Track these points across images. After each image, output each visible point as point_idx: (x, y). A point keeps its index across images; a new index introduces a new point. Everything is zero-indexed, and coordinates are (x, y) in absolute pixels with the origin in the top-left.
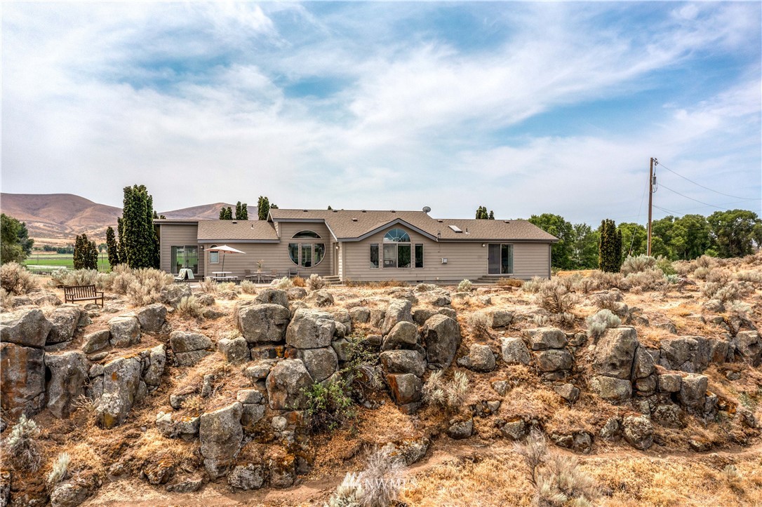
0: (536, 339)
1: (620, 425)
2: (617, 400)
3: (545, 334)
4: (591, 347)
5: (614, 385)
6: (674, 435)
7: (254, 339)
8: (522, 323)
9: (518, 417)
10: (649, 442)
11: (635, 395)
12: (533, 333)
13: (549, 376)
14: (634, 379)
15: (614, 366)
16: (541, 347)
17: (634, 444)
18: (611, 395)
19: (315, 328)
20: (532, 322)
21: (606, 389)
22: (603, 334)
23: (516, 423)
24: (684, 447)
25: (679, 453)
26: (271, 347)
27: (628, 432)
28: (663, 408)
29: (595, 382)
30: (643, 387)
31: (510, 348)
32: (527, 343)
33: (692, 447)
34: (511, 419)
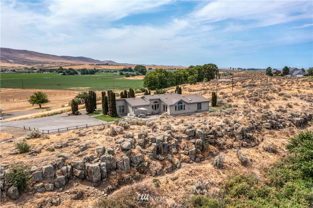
0: (228, 130)
1: (242, 144)
2: (241, 140)
3: (230, 129)
4: (235, 130)
5: (240, 137)
6: (249, 145)
7: (190, 136)
8: (224, 127)
9: (230, 145)
10: (247, 147)
11: (243, 138)
12: (227, 129)
13: (231, 136)
14: (243, 136)
15: (240, 134)
16: (229, 131)
17: (244, 147)
18: (240, 139)
19: (202, 133)
20: (226, 126)
21: (239, 138)
22: (238, 128)
23: (230, 146)
24: (251, 147)
25: (251, 148)
26: (192, 137)
27: (244, 145)
28: (247, 140)
29: (237, 137)
30: (245, 137)
31: (224, 132)
32: (226, 131)
33: (252, 146)
34: (229, 145)
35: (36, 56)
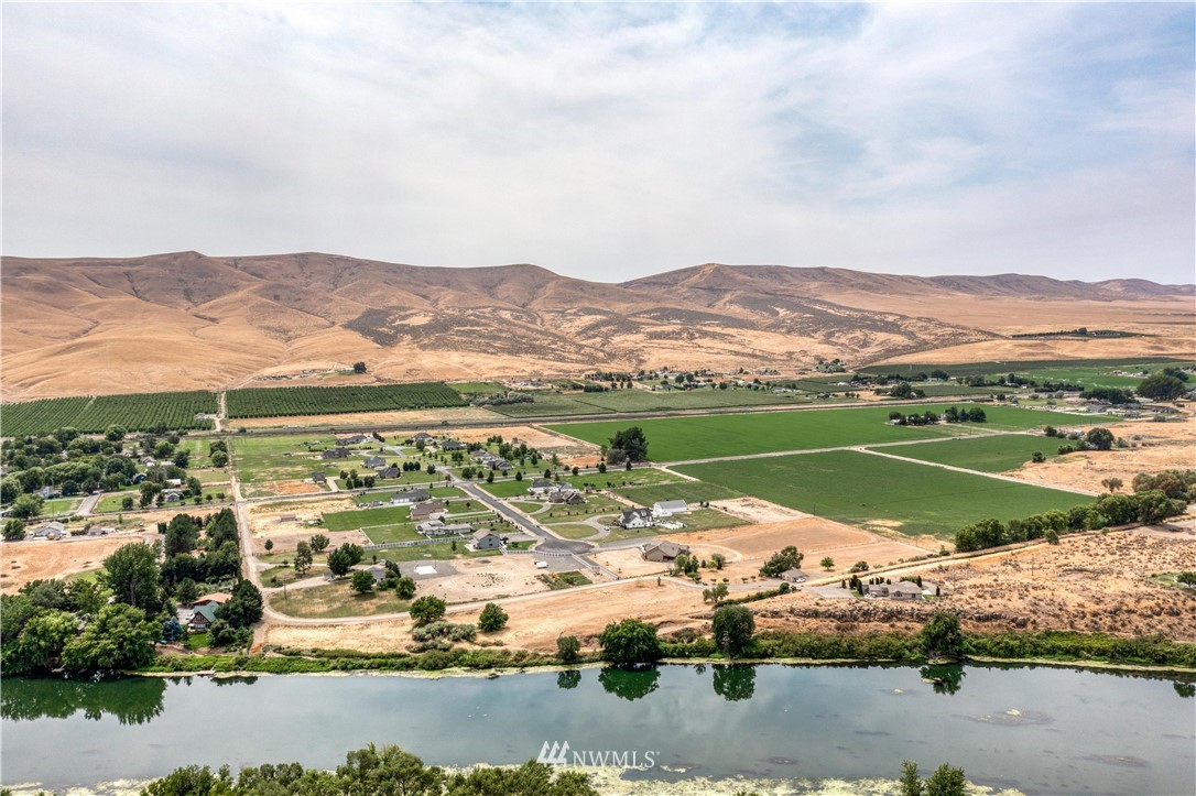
35: (852, 286)
